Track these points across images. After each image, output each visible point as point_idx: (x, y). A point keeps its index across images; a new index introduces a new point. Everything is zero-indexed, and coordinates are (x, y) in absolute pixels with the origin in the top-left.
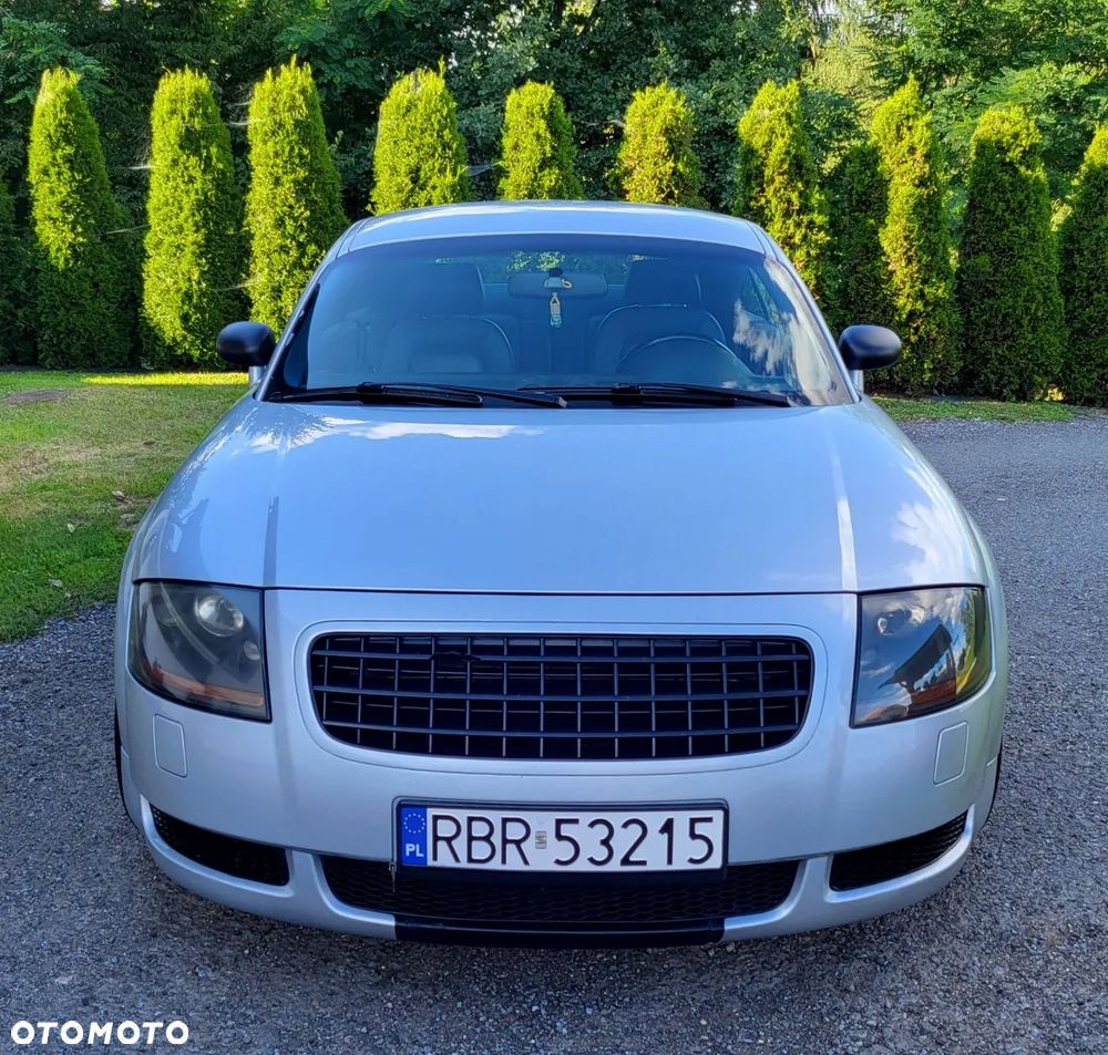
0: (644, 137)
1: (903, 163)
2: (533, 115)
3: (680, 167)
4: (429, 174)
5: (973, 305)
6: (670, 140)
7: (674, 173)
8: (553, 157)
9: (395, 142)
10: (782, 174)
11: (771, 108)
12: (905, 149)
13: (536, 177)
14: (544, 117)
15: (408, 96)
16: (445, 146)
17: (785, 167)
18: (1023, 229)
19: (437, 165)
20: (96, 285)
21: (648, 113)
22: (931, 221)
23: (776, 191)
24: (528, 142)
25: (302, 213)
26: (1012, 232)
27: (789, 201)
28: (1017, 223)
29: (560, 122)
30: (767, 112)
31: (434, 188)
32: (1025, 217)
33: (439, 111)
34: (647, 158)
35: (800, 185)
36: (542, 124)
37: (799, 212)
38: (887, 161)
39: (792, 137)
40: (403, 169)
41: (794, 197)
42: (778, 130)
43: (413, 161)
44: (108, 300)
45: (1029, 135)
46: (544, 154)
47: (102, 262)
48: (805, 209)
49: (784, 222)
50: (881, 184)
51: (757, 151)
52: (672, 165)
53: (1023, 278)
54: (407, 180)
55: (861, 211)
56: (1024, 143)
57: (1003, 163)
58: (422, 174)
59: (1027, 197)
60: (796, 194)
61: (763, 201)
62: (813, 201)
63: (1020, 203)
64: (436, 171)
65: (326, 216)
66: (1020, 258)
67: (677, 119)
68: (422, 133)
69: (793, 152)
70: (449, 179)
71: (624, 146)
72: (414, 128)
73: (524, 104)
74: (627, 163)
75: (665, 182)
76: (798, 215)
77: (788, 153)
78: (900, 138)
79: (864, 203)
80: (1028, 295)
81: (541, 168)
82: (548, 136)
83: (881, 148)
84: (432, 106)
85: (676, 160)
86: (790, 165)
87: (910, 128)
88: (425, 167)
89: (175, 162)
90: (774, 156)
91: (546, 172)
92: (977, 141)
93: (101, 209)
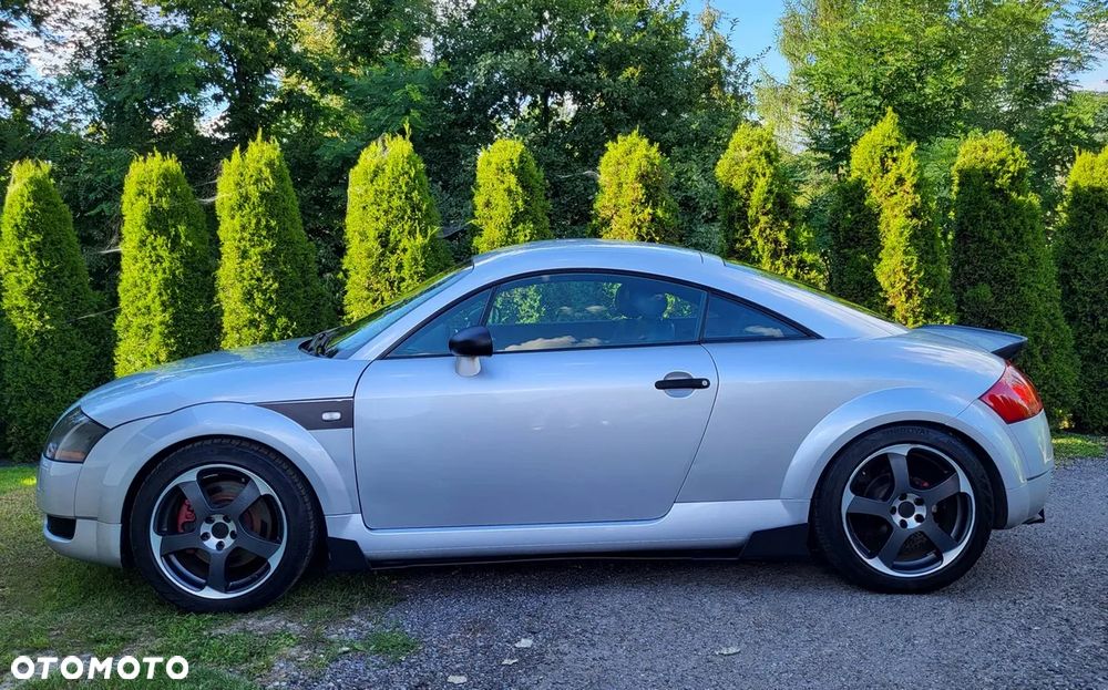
0: (620, 185)
1: (892, 195)
2: (503, 170)
3: (659, 213)
4: (399, 237)
6: (647, 187)
7: (653, 220)
8: (526, 212)
9: (364, 208)
10: (766, 214)
11: (749, 149)
12: (893, 181)
13: (510, 233)
14: (514, 172)
15: (375, 161)
16: (415, 208)
17: (769, 206)
18: (1024, 257)
19: (406, 227)
20: (66, 373)
21: (621, 161)
22: (927, 253)
23: (762, 231)
24: (500, 199)
25: (271, 286)
26: (1011, 260)
27: (776, 241)
28: (1015, 250)
29: (532, 176)
30: (744, 153)
31: (405, 250)
32: (1023, 243)
33: (407, 173)
34: (625, 207)
35: (786, 224)
36: (512, 180)
37: (788, 252)
38: (874, 194)
39: (774, 176)
40: (372, 234)
41: (782, 236)
42: (759, 169)
43: (381, 225)
44: (80, 386)
45: (1015, 161)
46: (517, 208)
47: (74, 348)
48: (793, 248)
49: (773, 263)
50: (870, 218)
51: (737, 193)
52: (651, 211)
53: (1028, 306)
54: (376, 245)
55: (849, 247)
56: (1011, 169)
57: (992, 190)
58: (392, 237)
59: (1023, 222)
60: (783, 233)
61: (749, 242)
62: (802, 239)
63: (1016, 230)
64: (406, 233)
65: (297, 286)
66: (1023, 285)
67: (653, 164)
68: (391, 196)
69: (776, 190)
70: (420, 240)
71: (599, 196)
72: (382, 192)
73: (494, 160)
74: (604, 213)
75: (644, 230)
76: (787, 254)
77: (770, 192)
78: (885, 170)
79: (852, 240)
80: (1036, 323)
81: (515, 223)
82: (520, 190)
83: (865, 182)
84: (400, 168)
85: (655, 206)
86: (774, 204)
87: (894, 160)
88: (395, 230)
89: (143, 243)
90: (757, 196)
91: (520, 227)
92: (960, 171)
93: (74, 295)
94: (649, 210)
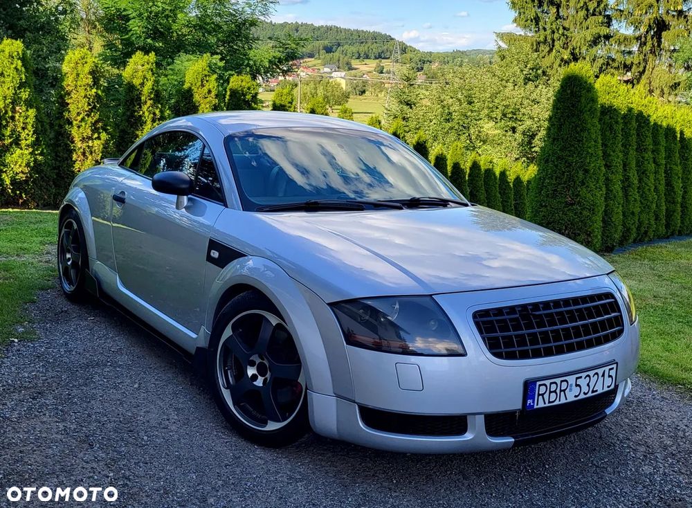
0: (78, 75)
1: (206, 98)
3: (100, 92)
6: (94, 78)
8: (27, 82)
10: (150, 99)
11: (143, 65)
12: (206, 91)
13: (16, 93)
14: (20, 59)
17: (152, 96)
21: (79, 61)
27: (154, 114)
30: (140, 67)
34: (80, 87)
35: (160, 106)
36: (19, 63)
38: (197, 96)
39: (155, 81)
41: (157, 112)
42: (148, 76)
46: (21, 80)
60: (159, 110)
61: (141, 112)
62: (166, 114)
67: (97, 67)
69: (156, 88)
71: (65, 79)
74: (69, 88)
75: (91, 100)
77: (153, 89)
78: (203, 86)
81: (19, 88)
82: (23, 69)
83: (193, 90)
85: (97, 89)
87: (207, 81)
91: (22, 90)
92: (231, 90)
94: (94, 90)
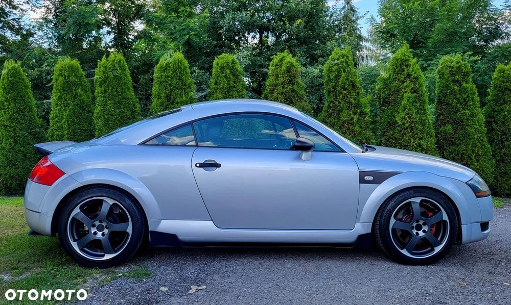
0: (277, 75)
1: (405, 82)
2: (224, 67)
3: (295, 88)
4: (175, 97)
5: (445, 149)
6: (290, 76)
7: (292, 92)
9: (160, 83)
10: (345, 90)
11: (338, 59)
12: (405, 75)
15: (166, 62)
16: (183, 84)
17: (347, 86)
18: (467, 112)
19: (179, 92)
21: (278, 64)
23: (343, 98)
24: (222, 80)
26: (462, 114)
27: (350, 103)
28: (464, 109)
30: (336, 61)
31: (177, 103)
32: (467, 106)
33: (180, 68)
34: (279, 85)
37: (355, 107)
40: (163, 95)
43: (168, 91)
45: (465, 67)
48: (358, 106)
49: (348, 113)
51: (332, 80)
52: (291, 87)
53: (469, 135)
54: (165, 100)
55: (385, 106)
56: (463, 71)
57: (454, 81)
58: (172, 97)
59: (468, 96)
60: (353, 99)
62: (362, 102)
63: (465, 100)
64: (178, 95)
66: (467, 126)
67: (293, 66)
68: (172, 78)
70: (184, 99)
71: (268, 80)
73: (220, 63)
75: (288, 96)
76: (355, 109)
78: (402, 70)
79: (386, 103)
80: (473, 144)
84: (177, 66)
88: (173, 94)
90: (341, 81)
93: (30, 120)
